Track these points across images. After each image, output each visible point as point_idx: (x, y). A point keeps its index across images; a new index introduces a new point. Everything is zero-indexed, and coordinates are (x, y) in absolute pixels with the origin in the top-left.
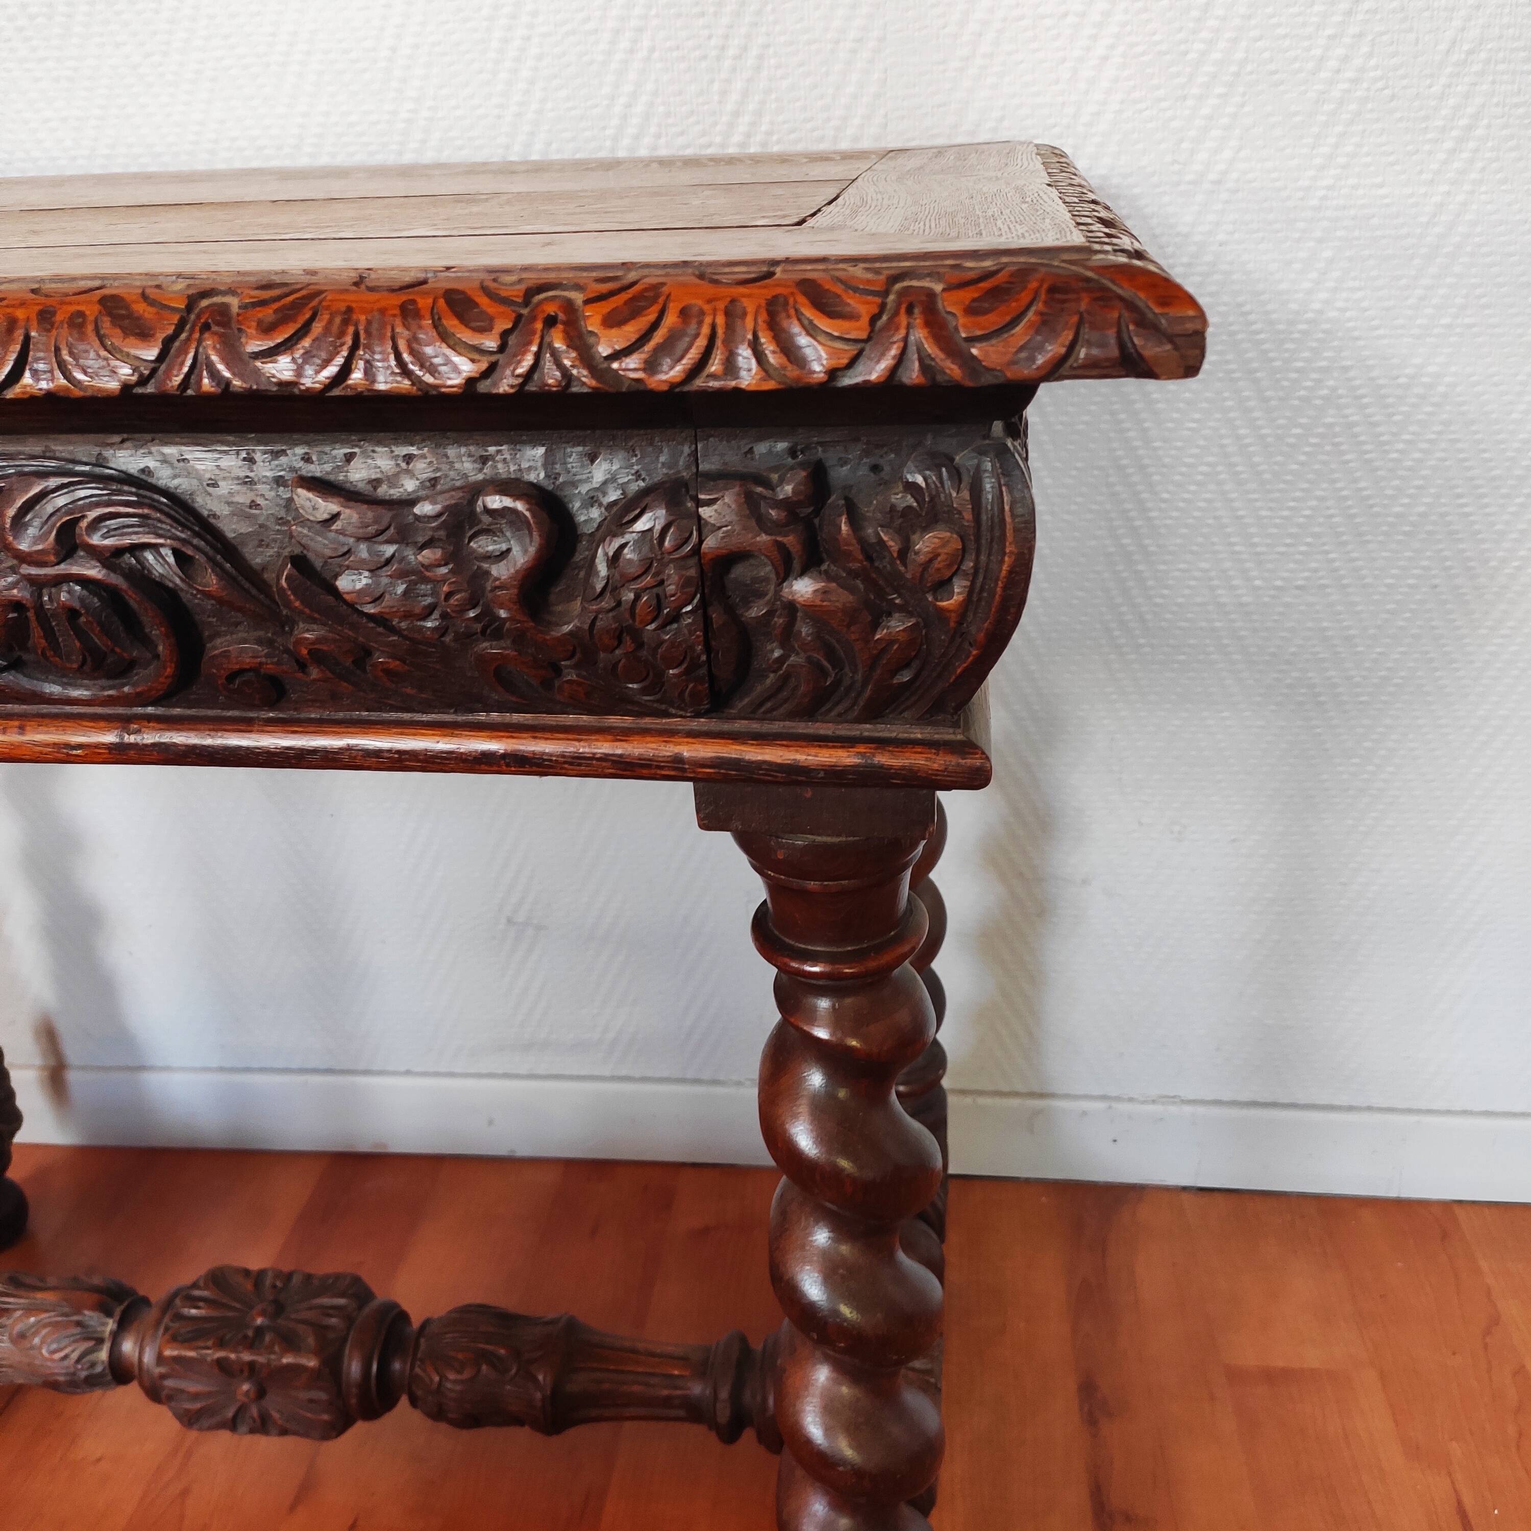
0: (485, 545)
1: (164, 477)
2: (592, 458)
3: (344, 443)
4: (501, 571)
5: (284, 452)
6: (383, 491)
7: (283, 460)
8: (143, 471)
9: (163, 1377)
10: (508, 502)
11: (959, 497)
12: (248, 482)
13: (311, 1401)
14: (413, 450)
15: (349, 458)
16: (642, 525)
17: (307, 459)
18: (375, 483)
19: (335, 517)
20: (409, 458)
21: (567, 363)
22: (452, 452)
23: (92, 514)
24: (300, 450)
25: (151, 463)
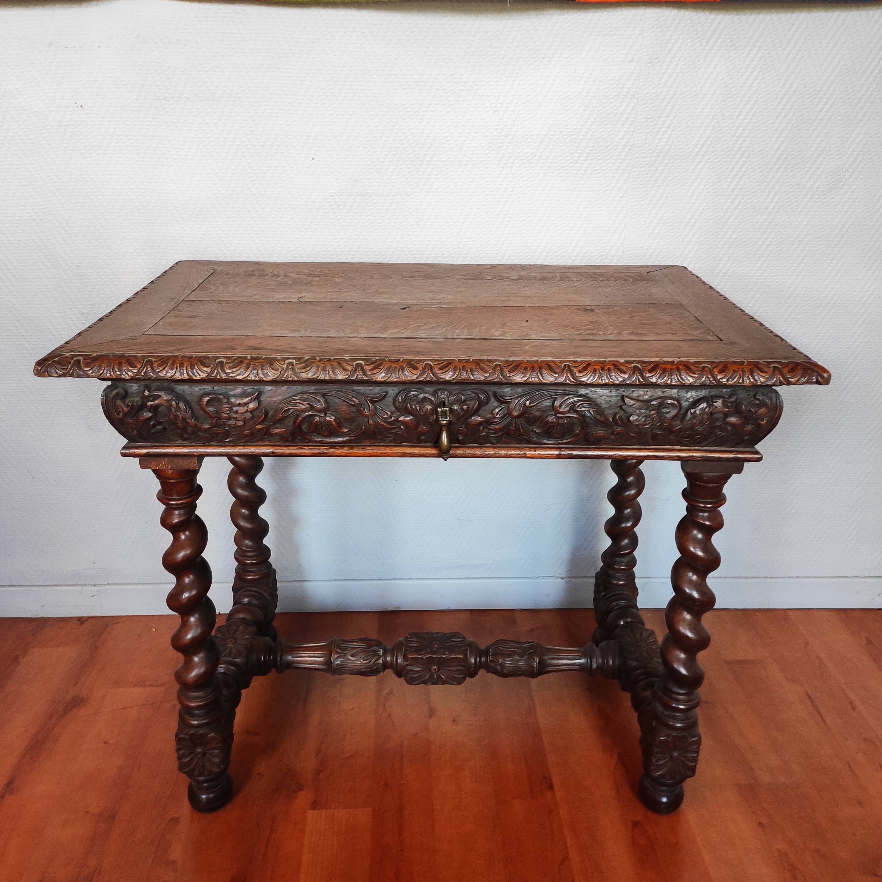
0: (665, 410)
1: (591, 395)
2: (688, 392)
3: (633, 388)
4: (669, 416)
5: (619, 390)
6: (640, 398)
7: (619, 391)
8: (586, 393)
9: (407, 665)
10: (672, 401)
11: (768, 401)
12: (610, 396)
13: (457, 670)
14: (648, 390)
15: (634, 391)
16: (701, 406)
17: (624, 391)
18: (639, 396)
19: (634, 404)
20: (647, 391)
21: (711, 380)
22: (657, 390)
23: (579, 403)
24: (623, 389)
25: (588, 392)
